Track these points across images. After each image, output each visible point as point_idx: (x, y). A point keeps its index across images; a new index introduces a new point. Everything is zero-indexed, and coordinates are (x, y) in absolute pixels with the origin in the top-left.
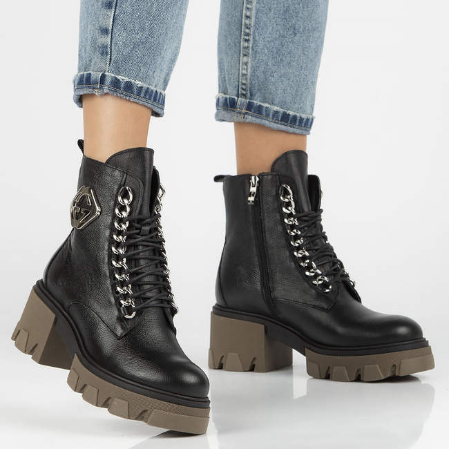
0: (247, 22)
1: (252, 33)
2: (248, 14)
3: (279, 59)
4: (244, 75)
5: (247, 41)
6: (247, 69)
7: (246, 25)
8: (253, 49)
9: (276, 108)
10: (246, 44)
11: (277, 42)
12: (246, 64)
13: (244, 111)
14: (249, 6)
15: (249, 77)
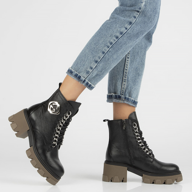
0: (126, 71)
1: (127, 75)
2: (126, 69)
3: (135, 83)
4: (123, 88)
5: (126, 77)
6: (125, 86)
7: (125, 72)
8: (127, 80)
9: (133, 99)
10: (125, 78)
11: (134, 78)
12: (125, 84)
13: (124, 99)
14: (127, 66)
15: (125, 89)
